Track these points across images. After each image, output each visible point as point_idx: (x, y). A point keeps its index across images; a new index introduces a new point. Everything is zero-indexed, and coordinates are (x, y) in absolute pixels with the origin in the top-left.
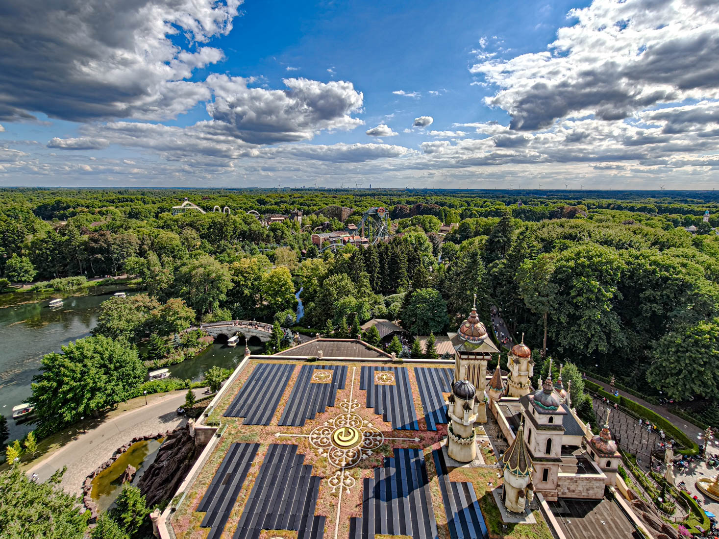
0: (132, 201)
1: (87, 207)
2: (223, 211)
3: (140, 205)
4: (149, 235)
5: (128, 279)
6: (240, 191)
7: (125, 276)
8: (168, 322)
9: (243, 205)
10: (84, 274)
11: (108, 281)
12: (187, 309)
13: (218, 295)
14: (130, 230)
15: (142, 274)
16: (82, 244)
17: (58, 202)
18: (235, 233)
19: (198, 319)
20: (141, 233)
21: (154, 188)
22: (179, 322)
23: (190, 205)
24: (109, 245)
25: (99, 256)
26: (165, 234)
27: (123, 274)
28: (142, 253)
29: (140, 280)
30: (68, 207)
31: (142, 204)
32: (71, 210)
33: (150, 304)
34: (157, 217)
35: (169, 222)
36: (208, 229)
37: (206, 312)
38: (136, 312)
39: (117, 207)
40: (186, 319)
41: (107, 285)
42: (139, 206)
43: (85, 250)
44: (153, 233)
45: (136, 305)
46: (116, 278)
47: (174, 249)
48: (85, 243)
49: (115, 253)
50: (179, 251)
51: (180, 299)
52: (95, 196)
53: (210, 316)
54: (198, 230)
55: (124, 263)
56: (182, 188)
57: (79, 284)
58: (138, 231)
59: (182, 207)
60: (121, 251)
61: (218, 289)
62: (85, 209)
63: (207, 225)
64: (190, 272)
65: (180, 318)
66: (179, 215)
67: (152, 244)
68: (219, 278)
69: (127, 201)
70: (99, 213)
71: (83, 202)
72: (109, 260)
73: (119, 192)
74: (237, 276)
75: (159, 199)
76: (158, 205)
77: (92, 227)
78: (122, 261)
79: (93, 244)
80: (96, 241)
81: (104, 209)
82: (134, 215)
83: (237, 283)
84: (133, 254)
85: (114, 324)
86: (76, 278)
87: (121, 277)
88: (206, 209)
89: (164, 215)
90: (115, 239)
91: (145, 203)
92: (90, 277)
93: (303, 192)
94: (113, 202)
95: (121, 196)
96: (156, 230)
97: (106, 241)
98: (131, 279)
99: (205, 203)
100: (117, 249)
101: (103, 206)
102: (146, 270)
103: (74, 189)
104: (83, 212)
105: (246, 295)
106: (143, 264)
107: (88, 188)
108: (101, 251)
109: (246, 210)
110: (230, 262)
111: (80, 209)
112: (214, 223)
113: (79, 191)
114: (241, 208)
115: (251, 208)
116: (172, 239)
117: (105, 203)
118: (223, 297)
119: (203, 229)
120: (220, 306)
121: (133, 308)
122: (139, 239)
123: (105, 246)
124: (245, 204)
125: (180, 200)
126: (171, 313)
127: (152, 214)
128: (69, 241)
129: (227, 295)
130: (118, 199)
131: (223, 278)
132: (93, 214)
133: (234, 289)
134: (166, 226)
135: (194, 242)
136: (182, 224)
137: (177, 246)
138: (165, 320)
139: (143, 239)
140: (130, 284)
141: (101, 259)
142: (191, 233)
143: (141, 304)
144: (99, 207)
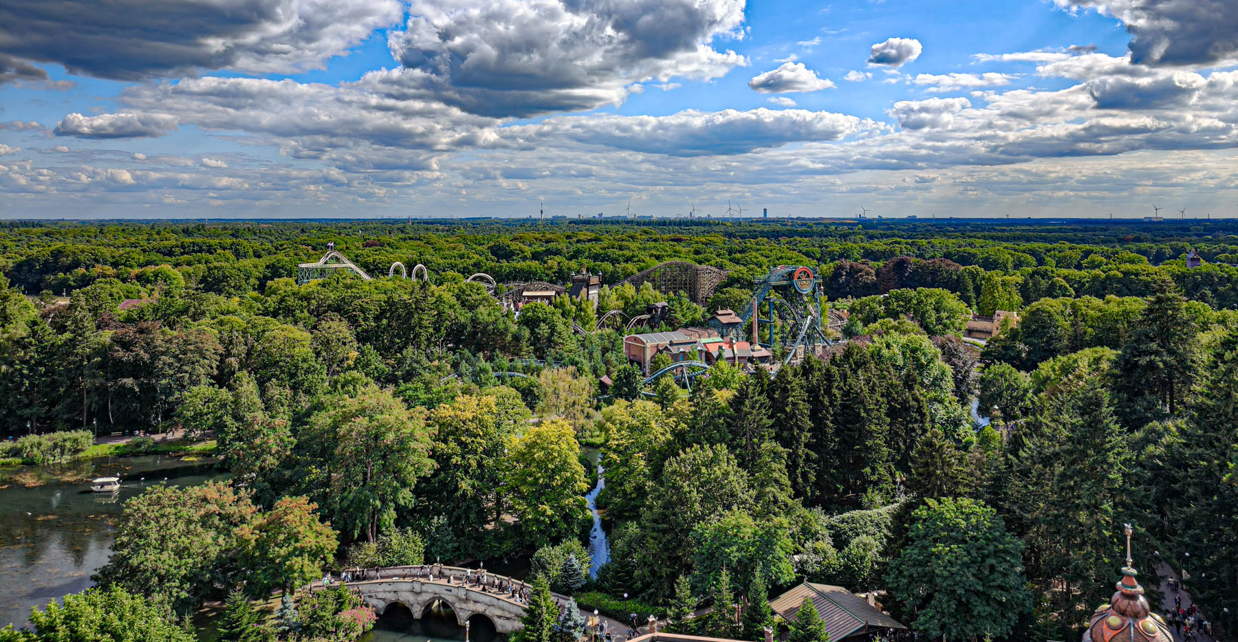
0: (210, 250)
1: (115, 265)
2: (410, 275)
3: (227, 260)
4: (245, 332)
5: (186, 440)
6: (449, 226)
7: (179, 434)
8: (272, 560)
9: (458, 261)
10: (88, 425)
11: (138, 445)
12: (318, 526)
13: (395, 490)
14: (203, 321)
15: (218, 428)
16: (97, 352)
17: (57, 254)
18: (437, 330)
19: (341, 556)
20: (227, 327)
21: (259, 221)
22: (297, 562)
23: (338, 260)
24: (155, 356)
25: (129, 381)
26: (280, 330)
27: (175, 425)
28: (223, 378)
29: (212, 444)
30: (76, 264)
31: (232, 257)
32: (81, 270)
33: (233, 509)
34: (261, 288)
35: (291, 301)
36: (377, 318)
37: (364, 537)
38: (200, 529)
39: (176, 265)
40: (315, 554)
41: (136, 455)
42: (225, 262)
43: (101, 366)
44: (254, 326)
45: (202, 512)
46: (158, 437)
47: (297, 367)
48: (103, 351)
49: (164, 377)
50: (307, 372)
51: (304, 499)
52: (133, 240)
53: (372, 547)
54: (353, 321)
55: (180, 402)
56: (319, 220)
57: (77, 451)
58: (221, 323)
59: (320, 264)
60: (180, 370)
61: (397, 473)
62: (110, 270)
63: (374, 310)
64: (335, 426)
65: (301, 551)
66: (313, 284)
67: (249, 354)
68: (402, 446)
69: (201, 251)
70: (139, 278)
71: (107, 252)
72: (149, 392)
73: (186, 232)
74: (445, 441)
75: (268, 245)
76: (266, 260)
77: (121, 310)
78: (177, 395)
79: (121, 353)
80: (126, 345)
81: (150, 270)
82: (213, 283)
83: (443, 460)
84: (204, 380)
85: (148, 559)
86: (73, 434)
87: (170, 436)
88: (373, 269)
89: (280, 283)
90: (170, 341)
91: (238, 255)
92: (102, 434)
93: (598, 227)
94: (170, 253)
95: (188, 240)
96: (260, 320)
97: (149, 347)
98: (192, 442)
99: (371, 255)
100: (170, 365)
101: (148, 263)
102: (228, 420)
103: (91, 223)
104: (104, 276)
105: (464, 495)
106: (223, 405)
107: (120, 222)
108: (136, 369)
109: (465, 272)
110: (430, 404)
111: (98, 269)
112: (391, 303)
113: (102, 226)
114: (452, 267)
115: (477, 266)
116: (293, 343)
117: (154, 256)
118: (406, 497)
119: (366, 319)
120: (398, 523)
121: (196, 517)
122: (221, 341)
123: (146, 357)
124: (462, 257)
125: (314, 249)
126: (281, 537)
127: (253, 281)
128: (72, 343)
129: (417, 492)
130: (183, 246)
131: (413, 445)
132: (124, 281)
133: (434, 476)
134: (283, 311)
135: (341, 351)
136: (319, 306)
137: (304, 360)
138: (264, 552)
139: (231, 342)
140: (188, 454)
141: (132, 389)
142: (338, 328)
143: (213, 508)
144: (140, 266)
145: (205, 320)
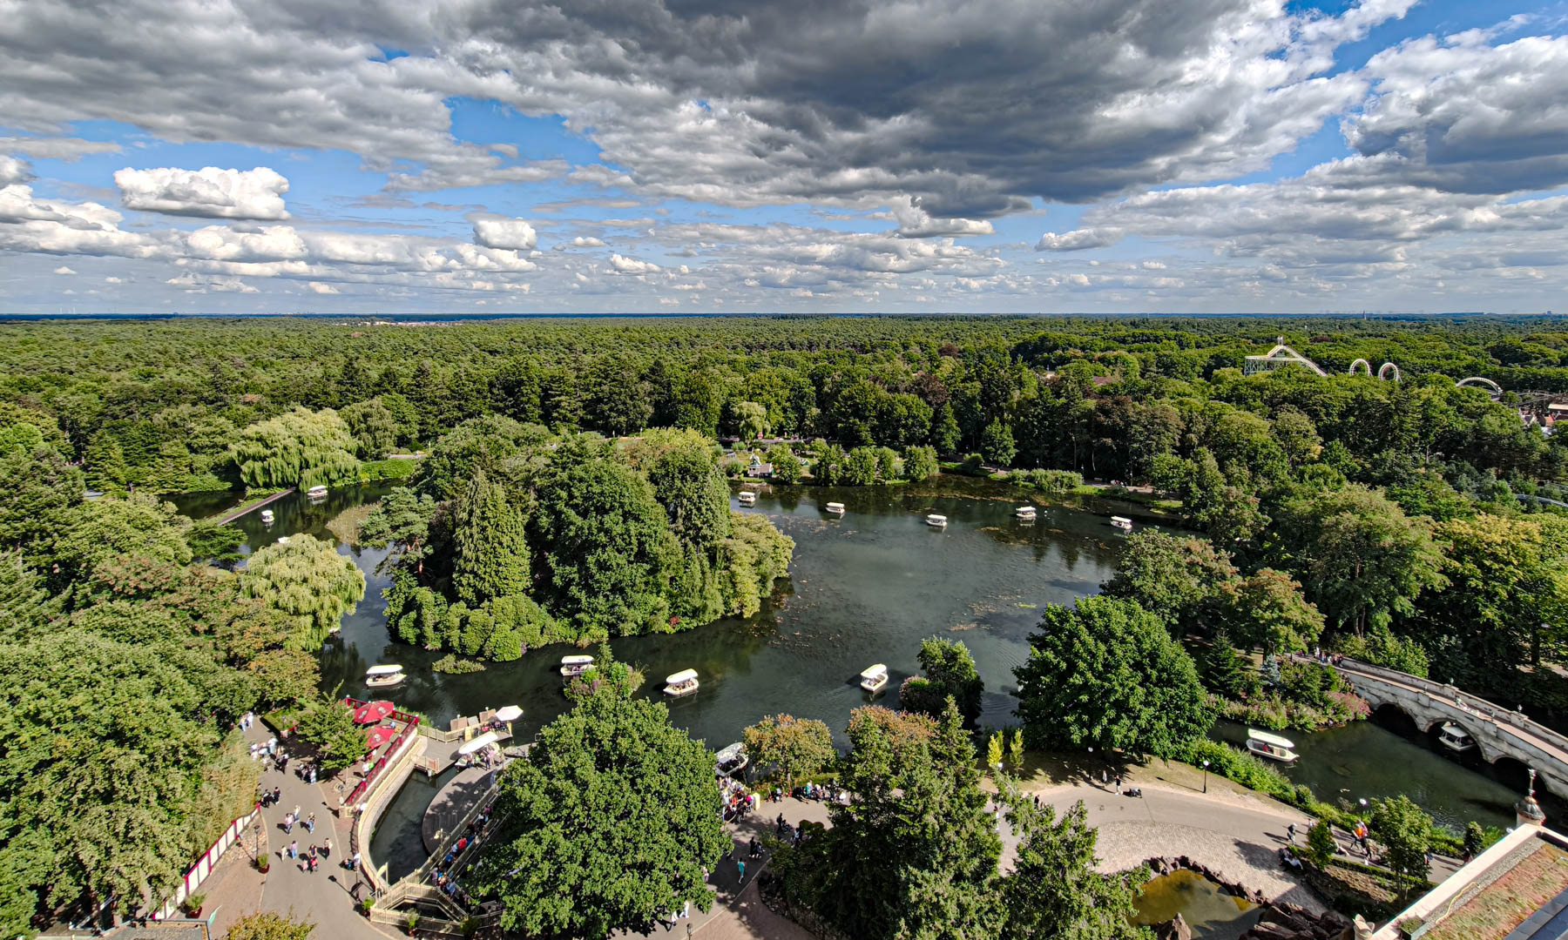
0: (1157, 340)
1: (1083, 349)
2: (1375, 372)
3: (1172, 349)
4: (1202, 413)
5: (1154, 496)
6: (1420, 322)
7: (1148, 490)
8: (1256, 620)
9: (1443, 362)
10: (1078, 470)
11: (1116, 491)
12: (1304, 605)
13: (1392, 595)
14: (1164, 400)
15: (1184, 493)
16: (1084, 415)
17: (1043, 339)
18: (1424, 435)
20: (1187, 407)
21: (1194, 316)
22: (1283, 630)
23: (1286, 354)
24: (1128, 424)
25: (1109, 441)
26: (1235, 416)
27: (1142, 483)
28: (1184, 450)
29: (1178, 504)
30: (1056, 347)
31: (1177, 347)
32: (1059, 352)
33: (1214, 565)
34: (1207, 374)
35: (1243, 390)
36: (1342, 415)
37: (1349, 627)
38: (1186, 574)
39: (1129, 351)
40: (1300, 629)
41: (1116, 499)
42: (1171, 350)
43: (1087, 426)
44: (1210, 410)
45: (1188, 560)
46: (1131, 489)
47: (1256, 451)
48: (1089, 414)
49: (1136, 442)
50: (1267, 457)
51: (1286, 575)
52: (1093, 330)
53: (1359, 642)
54: (1314, 415)
55: (1149, 464)
56: (1255, 315)
57: (1071, 487)
58: (1181, 403)
59: (1268, 357)
60: (1148, 438)
61: (1394, 580)
62: (1080, 353)
63: (1338, 406)
64: (1315, 517)
65: (1287, 622)
66: (1261, 376)
67: (1207, 433)
68: (1403, 553)
69: (1149, 340)
70: (1102, 360)
71: (1076, 339)
72: (1123, 453)
73: (1133, 324)
74: (1460, 560)
75: (1207, 338)
76: (1207, 352)
77: (1098, 385)
78: (1146, 457)
79: (1102, 418)
80: (1107, 413)
81: (1110, 354)
82: (1168, 368)
83: (1459, 580)
84: (1169, 450)
85: (1146, 584)
86: (1067, 473)
87: (1141, 490)
88: (1326, 365)
89: (1226, 372)
90: (1139, 413)
91: (1182, 346)
92: (1088, 479)
94: (1123, 341)
95: (1137, 331)
96: (1217, 404)
97: (1124, 416)
98: (1158, 498)
99: (1324, 351)
100: (1141, 433)
101: (1108, 349)
102: (1194, 487)
103: (1060, 316)
104: (1076, 357)
105: (1489, 623)
106: (1189, 473)
107: (1080, 316)
108: (1113, 432)
109: (1455, 374)
110: (1437, 515)
111: (1071, 352)
112: (1359, 400)
113: (1069, 320)
114: (1434, 368)
115: (1473, 369)
116: (1250, 429)
117: (1112, 344)
118: (1404, 604)
119: (1328, 414)
120: (1392, 627)
121: (1184, 563)
122: (1182, 418)
123: (1122, 423)
124: (1449, 357)
125: (1255, 342)
126: (1265, 603)
127: (1198, 369)
128: (1066, 406)
129: (1417, 603)
130: (1134, 336)
131: (1418, 554)
132: (1090, 361)
133: (1444, 593)
134: (1236, 397)
135: (1302, 444)
136: (1273, 397)
137: (1264, 446)
138: (1248, 612)
139: (1191, 421)
140: (1157, 508)
141: (1111, 448)
142: (1296, 419)
143: (1198, 559)
144: (1102, 351)
145: (1166, 399)
